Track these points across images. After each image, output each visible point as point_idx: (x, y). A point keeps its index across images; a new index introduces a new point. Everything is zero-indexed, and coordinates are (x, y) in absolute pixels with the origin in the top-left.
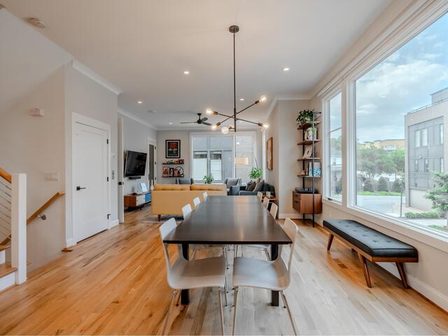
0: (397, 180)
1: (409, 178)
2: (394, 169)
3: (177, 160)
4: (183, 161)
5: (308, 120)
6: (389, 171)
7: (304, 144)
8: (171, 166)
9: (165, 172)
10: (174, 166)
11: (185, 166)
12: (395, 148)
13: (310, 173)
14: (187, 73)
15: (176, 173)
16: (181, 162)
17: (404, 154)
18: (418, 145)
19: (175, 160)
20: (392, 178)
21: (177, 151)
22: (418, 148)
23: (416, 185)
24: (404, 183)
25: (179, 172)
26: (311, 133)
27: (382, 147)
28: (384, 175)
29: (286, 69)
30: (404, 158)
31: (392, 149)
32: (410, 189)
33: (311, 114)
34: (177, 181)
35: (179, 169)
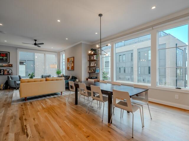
3: (7, 64)
4: (11, 65)
7: (90, 61)
8: (2, 68)
10: (4, 68)
14: (59, 21)
15: (6, 72)
19: (5, 64)
25: (8, 72)
29: (96, 33)
34: (8, 77)
35: (8, 70)
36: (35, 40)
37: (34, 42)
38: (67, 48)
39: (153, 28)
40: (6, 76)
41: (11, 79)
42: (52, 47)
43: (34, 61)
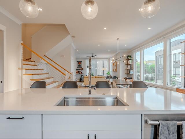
0: (152, 76)
1: (157, 75)
2: (151, 72)
4: (83, 69)
5: (129, 58)
6: (149, 73)
7: (128, 65)
8: (79, 70)
9: (77, 72)
10: (80, 70)
11: (84, 70)
12: (151, 64)
13: (130, 73)
14: (99, 45)
15: (81, 73)
16: (82, 69)
17: (154, 66)
18: (160, 63)
19: (80, 68)
20: (150, 76)
21: (81, 65)
22: (160, 64)
23: (159, 78)
24: (155, 77)
25: (82, 73)
26: (130, 62)
27: (147, 63)
28: (148, 74)
30: (154, 68)
31: (150, 64)
32: (157, 80)
33: (130, 56)
34: (81, 75)
35: (82, 71)
36: (93, 54)
37: (92, 55)
38: (113, 55)
39: (164, 37)
40: (80, 75)
41: (82, 77)
42: (104, 56)
43: (96, 65)
